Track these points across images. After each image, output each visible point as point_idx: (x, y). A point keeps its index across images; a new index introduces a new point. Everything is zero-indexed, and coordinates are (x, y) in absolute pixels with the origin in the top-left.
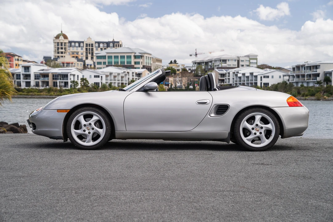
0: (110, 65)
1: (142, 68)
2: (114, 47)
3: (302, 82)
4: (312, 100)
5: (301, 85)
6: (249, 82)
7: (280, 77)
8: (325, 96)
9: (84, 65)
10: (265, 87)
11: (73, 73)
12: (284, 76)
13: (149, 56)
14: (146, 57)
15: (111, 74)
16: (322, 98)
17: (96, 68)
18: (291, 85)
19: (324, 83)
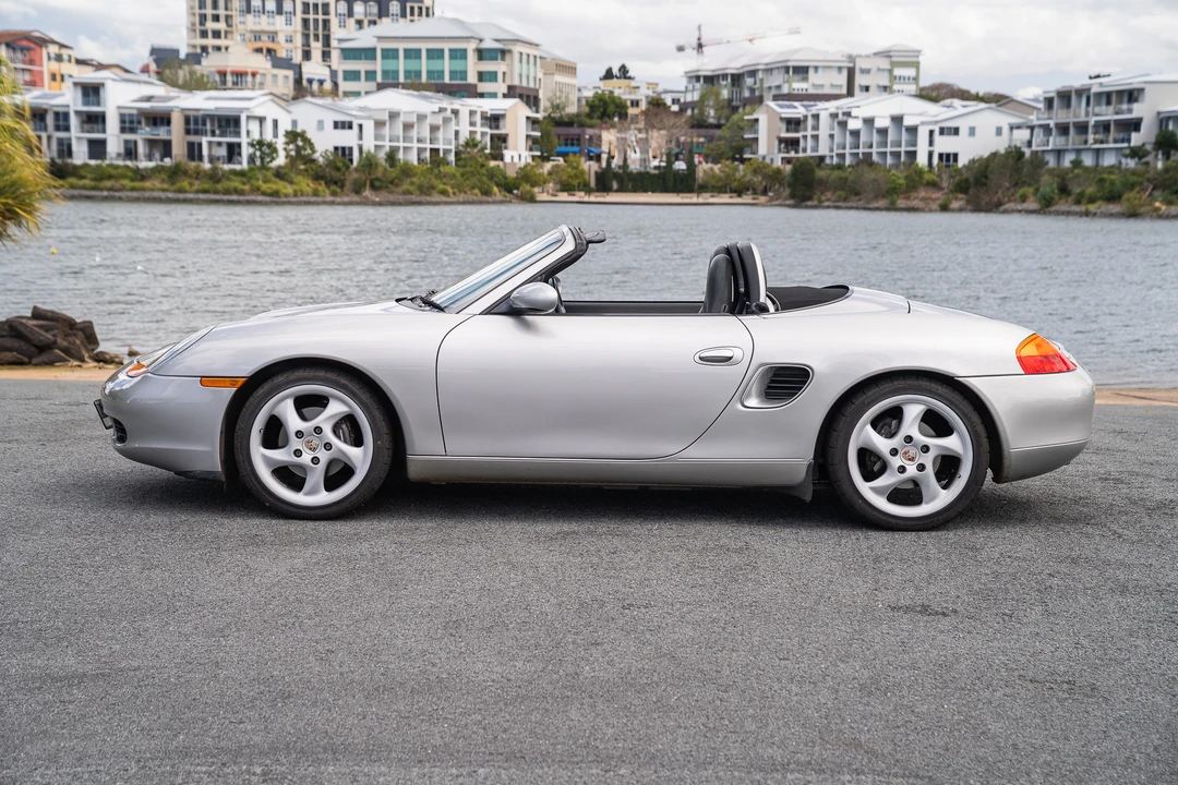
0: (389, 82)
1: (505, 96)
2: (404, 15)
3: (1078, 151)
4: (1111, 216)
5: (1072, 162)
6: (889, 149)
7: (999, 131)
8: (1157, 201)
9: (298, 81)
10: (943, 169)
11: (258, 112)
12: (1013, 127)
13: (532, 52)
14: (521, 54)
15: (393, 116)
16: (1148, 208)
17: (340, 93)
18: (1038, 160)
19: (1154, 153)
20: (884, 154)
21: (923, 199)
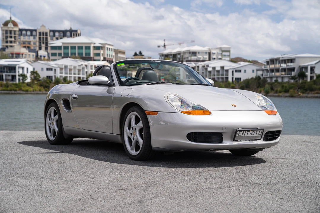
0: (66, 56)
1: (102, 60)
2: (71, 36)
3: (277, 77)
4: (286, 97)
5: (275, 81)
6: (220, 77)
7: (253, 71)
8: (299, 92)
9: (37, 56)
10: (237, 83)
11: (22, 65)
12: (257, 70)
13: (111, 47)
14: (107, 48)
15: (66, 67)
16: (296, 95)
17: (50, 60)
18: (265, 80)
19: (298, 78)
20: (219, 78)
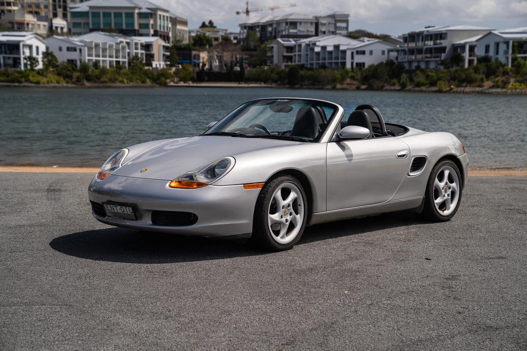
0: (96, 28)
1: (153, 35)
3: (419, 62)
4: (433, 92)
5: (416, 67)
6: (333, 61)
7: (383, 53)
8: (452, 84)
9: (51, 27)
10: (358, 70)
11: (29, 42)
12: (389, 51)
13: (166, 14)
14: (160, 15)
15: (97, 45)
16: (448, 88)
17: (72, 33)
18: (401, 66)
19: (451, 63)
20: (331, 63)
21: (348, 84)
